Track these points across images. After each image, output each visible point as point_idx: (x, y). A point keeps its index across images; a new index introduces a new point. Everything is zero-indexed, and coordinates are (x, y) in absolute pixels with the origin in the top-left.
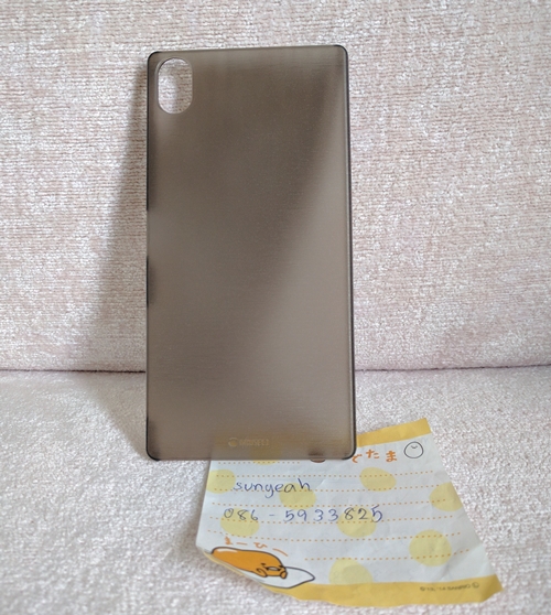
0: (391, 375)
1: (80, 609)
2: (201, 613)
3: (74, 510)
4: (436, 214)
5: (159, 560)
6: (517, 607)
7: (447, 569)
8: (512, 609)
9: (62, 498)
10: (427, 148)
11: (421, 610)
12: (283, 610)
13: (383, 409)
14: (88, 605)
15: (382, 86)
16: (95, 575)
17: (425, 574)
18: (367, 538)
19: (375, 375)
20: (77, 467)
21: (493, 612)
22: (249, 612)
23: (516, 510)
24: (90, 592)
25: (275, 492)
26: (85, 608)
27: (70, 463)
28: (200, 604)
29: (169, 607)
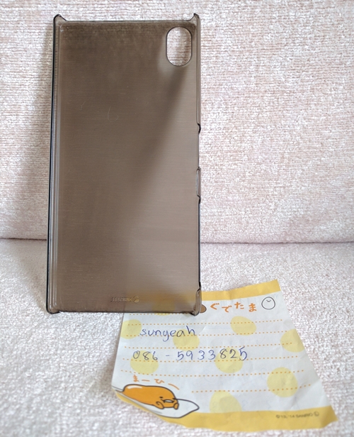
0: (251, 247)
1: (24, 432)
2: (115, 435)
3: (24, 349)
4: (288, 137)
5: (85, 390)
6: (347, 431)
7: (295, 400)
8: (343, 433)
9: (16, 340)
10: (283, 89)
11: (277, 433)
12: (176, 432)
13: (246, 273)
14: (31, 428)
15: (253, 43)
16: (37, 403)
17: (279, 404)
18: (236, 373)
19: (240, 247)
20: (28, 315)
21: (329, 435)
22: (151, 435)
23: (342, 352)
24: (32, 417)
25: (170, 337)
26: (28, 431)
27: (23, 311)
28: (114, 427)
29: (91, 430)
